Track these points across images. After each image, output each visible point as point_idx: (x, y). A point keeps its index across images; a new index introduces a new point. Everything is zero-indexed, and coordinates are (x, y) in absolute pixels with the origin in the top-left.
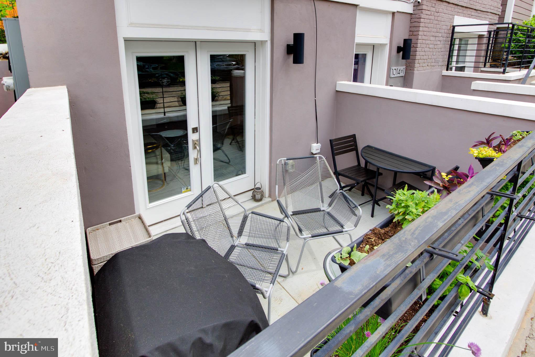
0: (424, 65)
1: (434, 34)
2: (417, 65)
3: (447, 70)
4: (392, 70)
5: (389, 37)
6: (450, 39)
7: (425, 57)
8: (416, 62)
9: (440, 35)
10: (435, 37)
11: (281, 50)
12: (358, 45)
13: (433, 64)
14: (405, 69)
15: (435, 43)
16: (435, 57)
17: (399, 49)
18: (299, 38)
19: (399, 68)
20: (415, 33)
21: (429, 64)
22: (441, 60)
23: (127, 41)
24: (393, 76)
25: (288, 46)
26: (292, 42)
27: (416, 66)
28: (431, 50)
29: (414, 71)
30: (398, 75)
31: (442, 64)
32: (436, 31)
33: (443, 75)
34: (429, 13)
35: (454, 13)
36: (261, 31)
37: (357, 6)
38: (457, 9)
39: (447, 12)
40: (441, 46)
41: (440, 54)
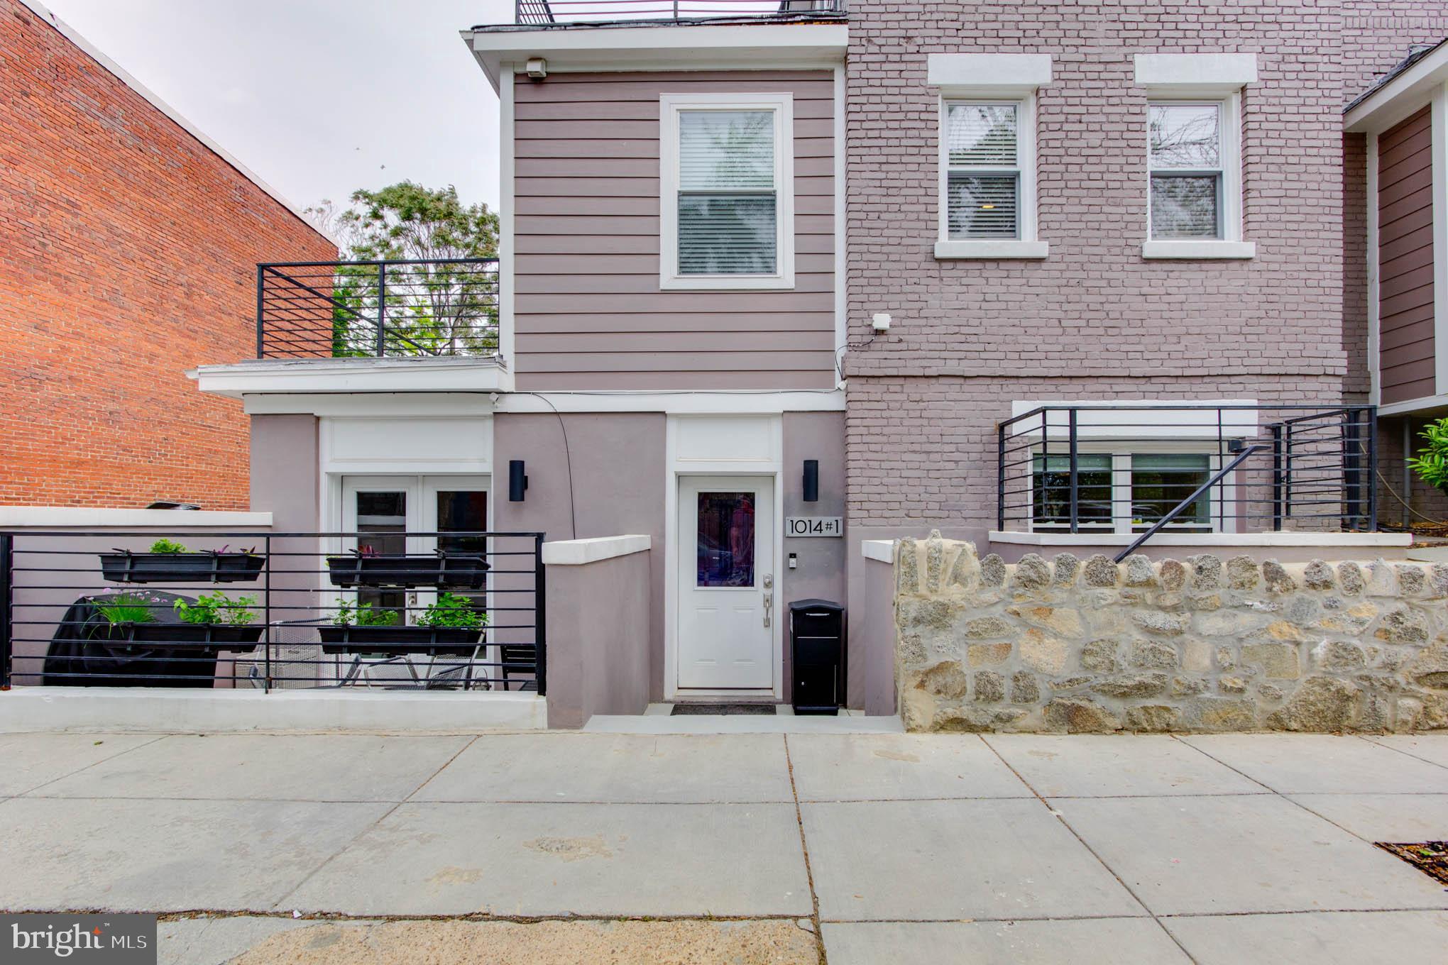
0: (889, 513)
1: (916, 447)
2: (853, 513)
3: (1001, 528)
4: (788, 522)
5: (782, 459)
6: (998, 456)
7: (887, 498)
8: (851, 506)
9: (951, 448)
10: (927, 452)
13: (930, 513)
14: (841, 522)
15: (927, 465)
16: (940, 497)
19: (816, 519)
21: (915, 513)
22: (974, 505)
24: (796, 534)
27: (851, 516)
28: (915, 482)
29: (848, 525)
30: (816, 534)
31: (984, 513)
32: (926, 440)
33: (991, 539)
34: (883, 405)
35: (1004, 396)
36: (483, 461)
37: (663, 413)
38: (1012, 386)
39: (964, 397)
40: (962, 473)
41: (962, 490)
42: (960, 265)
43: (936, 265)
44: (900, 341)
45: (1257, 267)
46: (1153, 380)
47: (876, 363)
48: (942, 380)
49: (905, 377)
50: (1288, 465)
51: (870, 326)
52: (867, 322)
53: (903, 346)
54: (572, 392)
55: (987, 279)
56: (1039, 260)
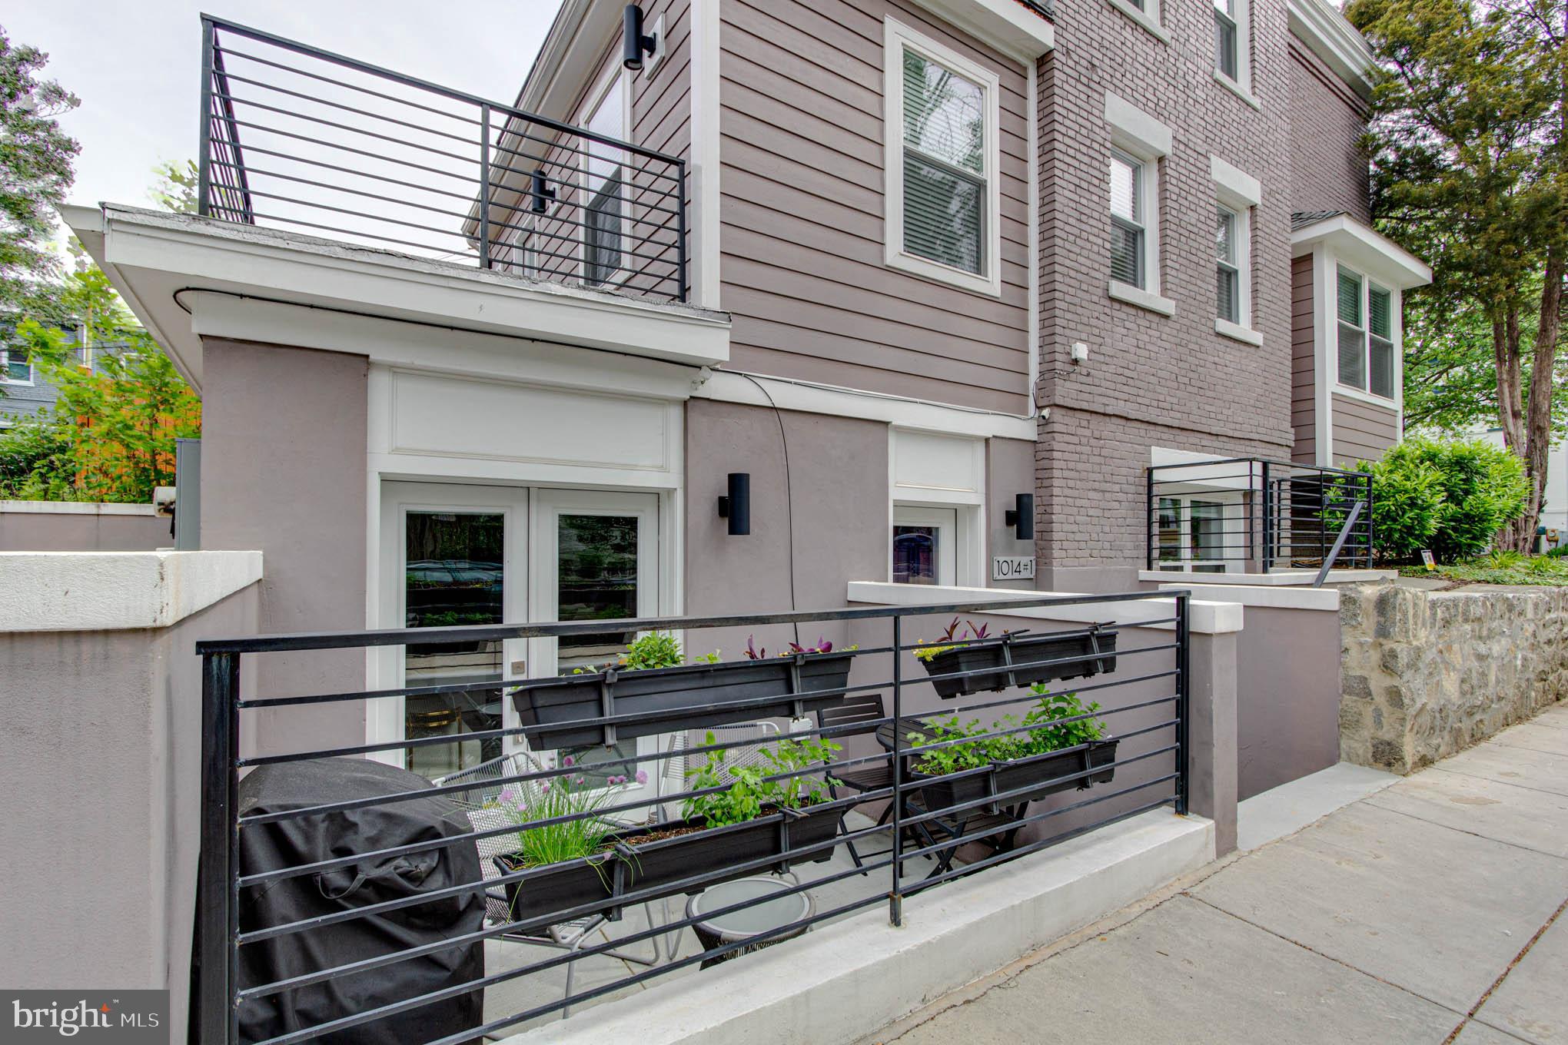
0: (1079, 553)
1: (1097, 485)
2: (1056, 553)
3: (1150, 568)
4: (996, 563)
5: (984, 490)
6: (1145, 498)
7: (1078, 537)
8: (1056, 545)
9: (1117, 488)
10: (1103, 491)
11: (705, 509)
12: (898, 505)
13: (1104, 553)
14: (1034, 563)
15: (1103, 504)
16: (1110, 537)
17: (1011, 518)
18: (738, 483)
19: (1016, 559)
20: (1046, 483)
21: (1095, 553)
22: (1130, 545)
23: (387, 480)
24: (1002, 577)
25: (721, 499)
26: (726, 494)
27: (1055, 556)
28: (1095, 521)
29: (1051, 564)
30: (1016, 576)
31: (1135, 553)
32: (1102, 478)
33: (1141, 578)
34: (1075, 440)
35: (1147, 441)
36: (663, 469)
37: (886, 424)
38: (1154, 432)
39: (1126, 438)
40: (1123, 513)
41: (1123, 530)
42: (1125, 308)
43: (1107, 303)
44: (1088, 375)
45: (1262, 354)
46: (1220, 438)
47: (1074, 394)
48: (1114, 420)
49: (1092, 412)
50: (1279, 515)
51: (1069, 354)
52: (1067, 349)
53: (1089, 380)
54: (793, 380)
55: (1139, 325)
56: (1166, 317)
